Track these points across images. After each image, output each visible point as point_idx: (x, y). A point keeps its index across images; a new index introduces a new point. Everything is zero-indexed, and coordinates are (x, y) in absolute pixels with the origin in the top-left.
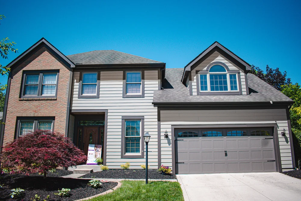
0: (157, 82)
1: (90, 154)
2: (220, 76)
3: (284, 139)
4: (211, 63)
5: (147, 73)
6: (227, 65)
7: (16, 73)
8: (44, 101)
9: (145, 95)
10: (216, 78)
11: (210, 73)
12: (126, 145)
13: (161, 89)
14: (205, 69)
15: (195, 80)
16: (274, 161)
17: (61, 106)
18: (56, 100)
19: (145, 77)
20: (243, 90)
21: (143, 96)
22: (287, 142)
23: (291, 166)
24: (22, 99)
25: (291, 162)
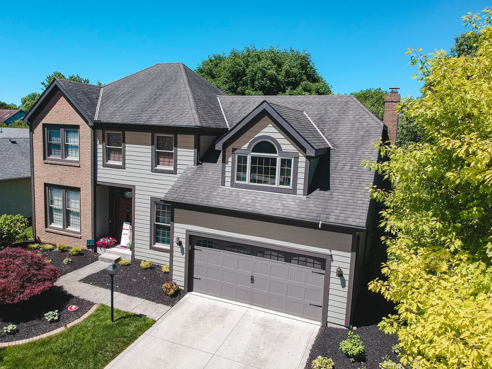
0: (193, 154)
1: (124, 234)
2: (267, 159)
3: (339, 281)
4: (256, 136)
5: (180, 138)
6: (280, 141)
7: (36, 126)
8: (67, 167)
9: (178, 171)
10: (260, 163)
11: (252, 153)
12: (157, 233)
13: (198, 164)
14: (246, 146)
15: (230, 164)
16: (321, 307)
17: (85, 175)
18: (79, 167)
19: (178, 144)
20: (299, 186)
21: (174, 172)
22: (343, 286)
23: (343, 323)
24: (46, 161)
25: (344, 317)
